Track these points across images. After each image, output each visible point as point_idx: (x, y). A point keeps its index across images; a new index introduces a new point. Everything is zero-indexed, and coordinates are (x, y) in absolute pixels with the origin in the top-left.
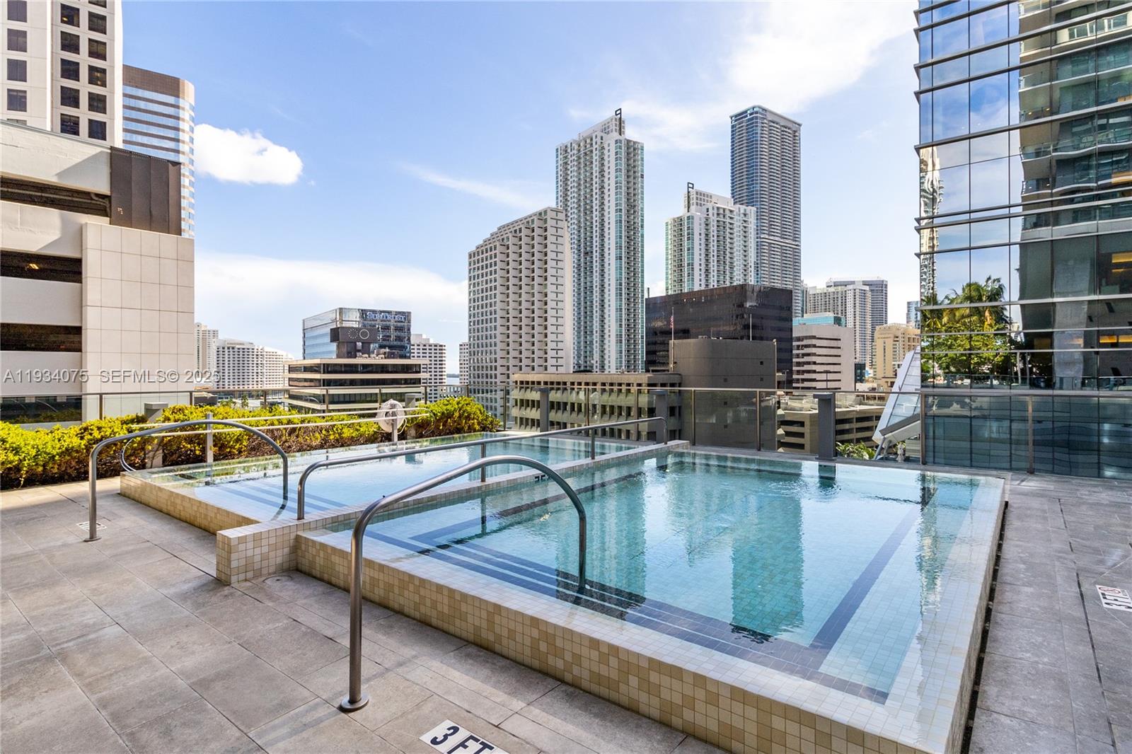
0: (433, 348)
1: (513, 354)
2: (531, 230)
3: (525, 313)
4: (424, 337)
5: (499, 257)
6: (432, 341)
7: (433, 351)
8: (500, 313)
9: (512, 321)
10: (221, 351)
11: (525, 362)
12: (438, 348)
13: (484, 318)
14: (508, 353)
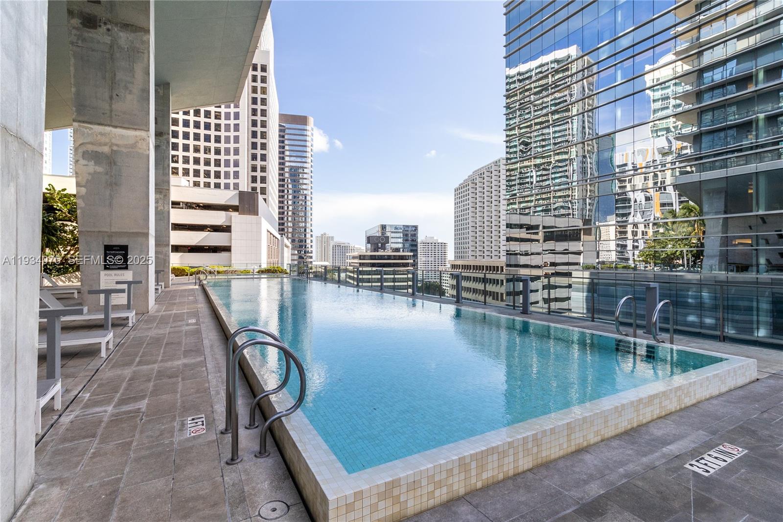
0: (440, 245)
1: (479, 248)
2: (490, 173)
3: (486, 223)
4: (435, 238)
5: (471, 190)
6: (439, 241)
7: (440, 247)
8: (471, 224)
9: (479, 229)
10: (334, 247)
11: (486, 253)
12: (443, 245)
13: (463, 227)
14: (476, 248)
